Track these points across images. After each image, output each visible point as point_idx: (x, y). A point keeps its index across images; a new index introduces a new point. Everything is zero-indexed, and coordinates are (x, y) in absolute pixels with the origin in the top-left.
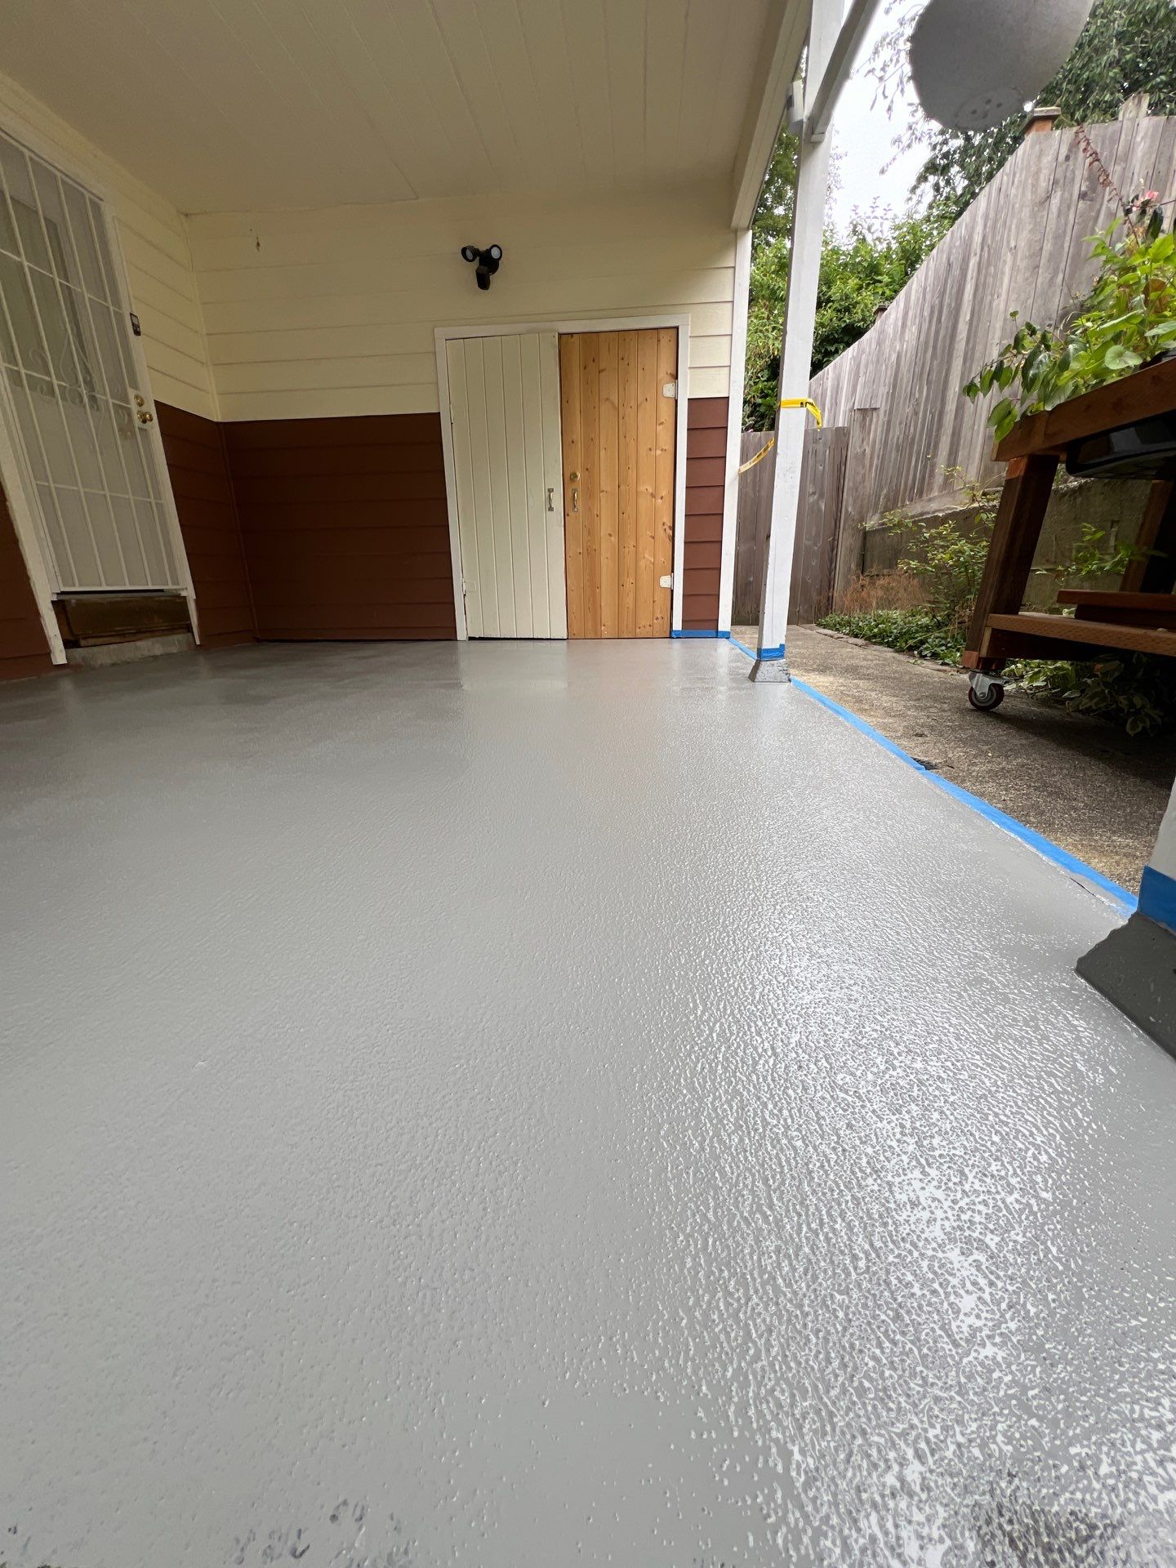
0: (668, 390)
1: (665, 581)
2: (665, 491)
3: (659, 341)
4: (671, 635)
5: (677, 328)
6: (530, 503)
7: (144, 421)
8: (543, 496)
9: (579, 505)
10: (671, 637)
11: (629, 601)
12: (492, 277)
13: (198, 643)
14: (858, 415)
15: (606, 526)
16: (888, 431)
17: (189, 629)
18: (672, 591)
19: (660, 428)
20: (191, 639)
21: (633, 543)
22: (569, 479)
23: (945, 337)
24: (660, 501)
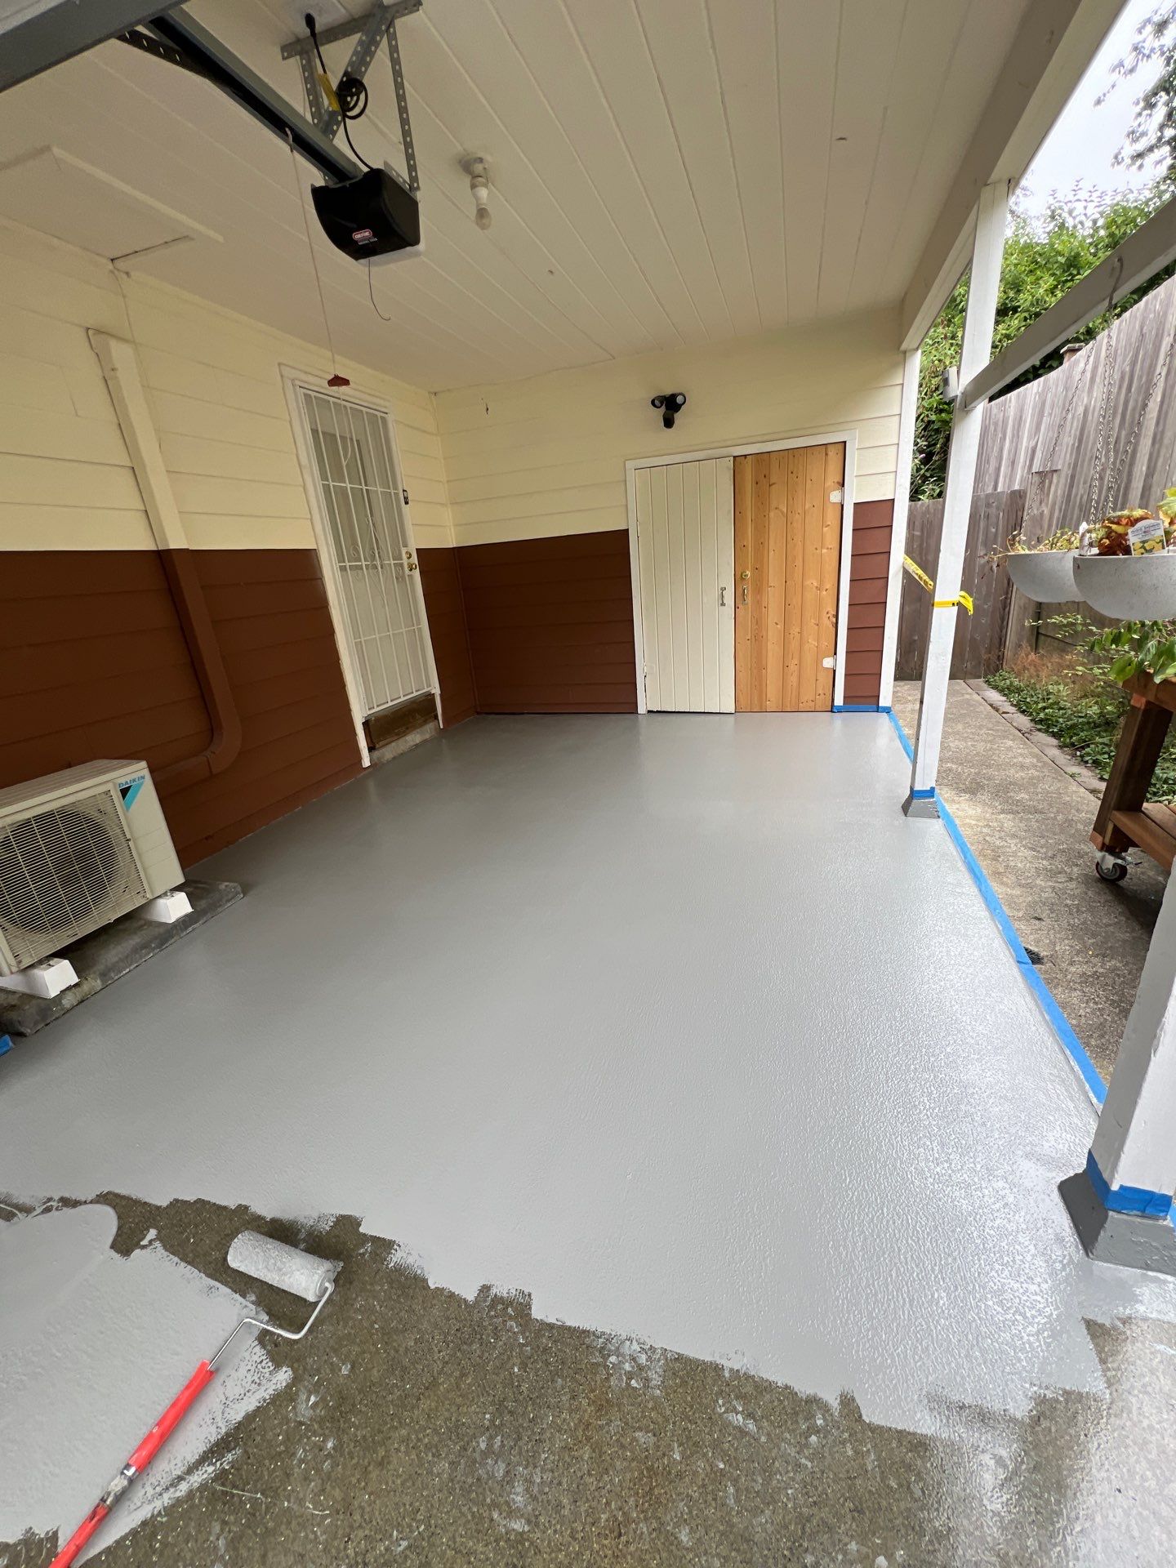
0: (835, 497)
1: (828, 663)
2: (830, 584)
3: (827, 454)
4: (833, 709)
5: (845, 442)
6: (705, 600)
7: (411, 570)
8: (717, 594)
9: (749, 599)
10: (832, 711)
11: (793, 680)
12: (678, 416)
13: (442, 727)
14: (1036, 479)
15: (773, 616)
16: (1071, 486)
17: (436, 717)
18: (834, 671)
19: (825, 529)
20: (437, 724)
21: (798, 630)
22: (739, 579)
23: (1134, 409)
24: (824, 593)
